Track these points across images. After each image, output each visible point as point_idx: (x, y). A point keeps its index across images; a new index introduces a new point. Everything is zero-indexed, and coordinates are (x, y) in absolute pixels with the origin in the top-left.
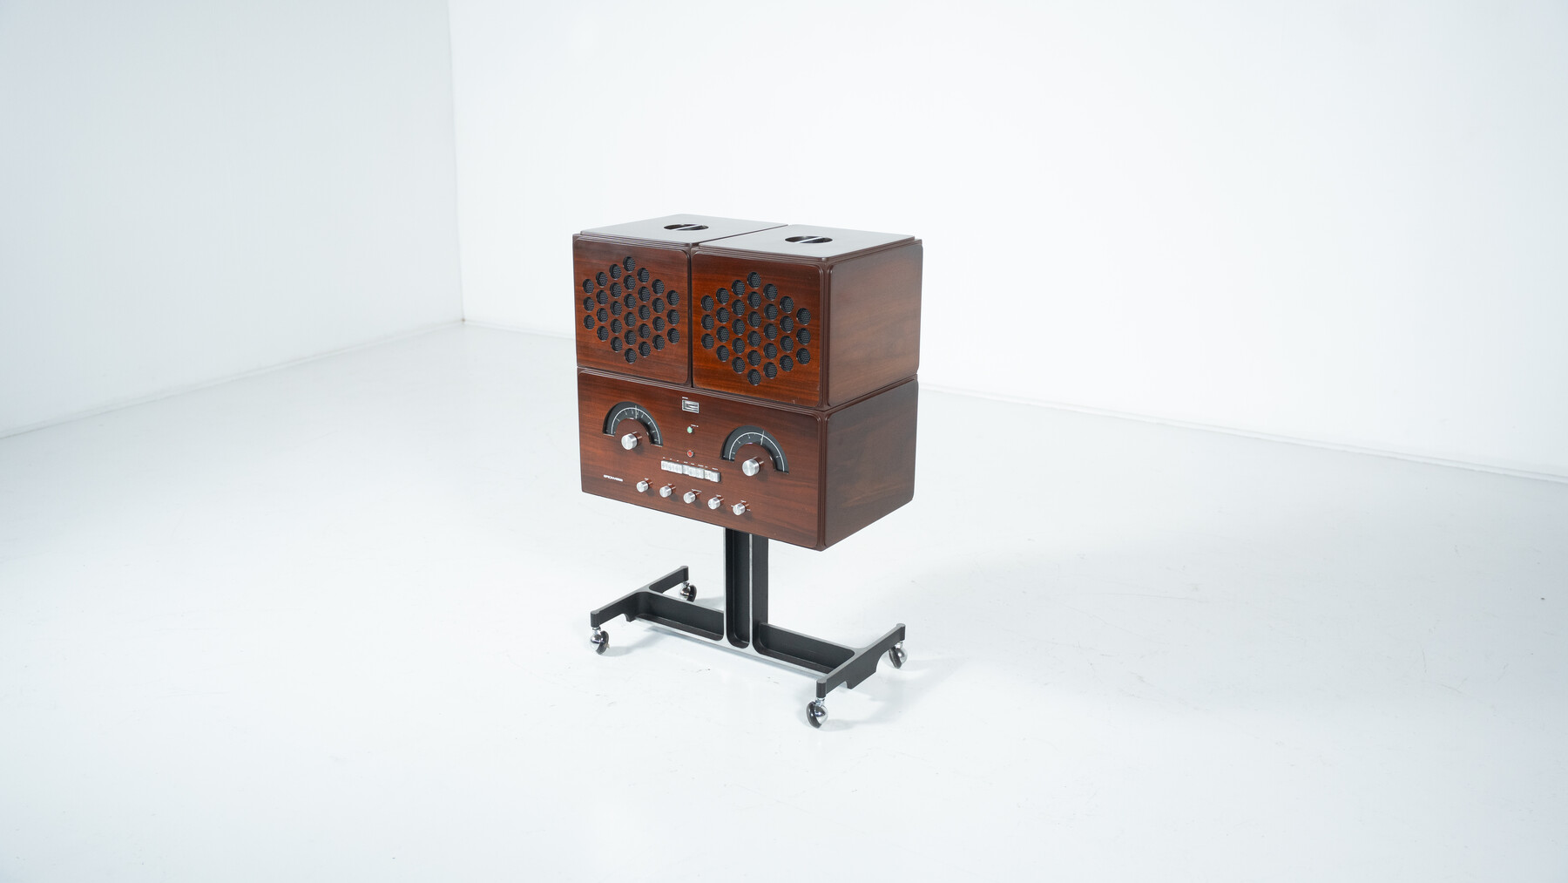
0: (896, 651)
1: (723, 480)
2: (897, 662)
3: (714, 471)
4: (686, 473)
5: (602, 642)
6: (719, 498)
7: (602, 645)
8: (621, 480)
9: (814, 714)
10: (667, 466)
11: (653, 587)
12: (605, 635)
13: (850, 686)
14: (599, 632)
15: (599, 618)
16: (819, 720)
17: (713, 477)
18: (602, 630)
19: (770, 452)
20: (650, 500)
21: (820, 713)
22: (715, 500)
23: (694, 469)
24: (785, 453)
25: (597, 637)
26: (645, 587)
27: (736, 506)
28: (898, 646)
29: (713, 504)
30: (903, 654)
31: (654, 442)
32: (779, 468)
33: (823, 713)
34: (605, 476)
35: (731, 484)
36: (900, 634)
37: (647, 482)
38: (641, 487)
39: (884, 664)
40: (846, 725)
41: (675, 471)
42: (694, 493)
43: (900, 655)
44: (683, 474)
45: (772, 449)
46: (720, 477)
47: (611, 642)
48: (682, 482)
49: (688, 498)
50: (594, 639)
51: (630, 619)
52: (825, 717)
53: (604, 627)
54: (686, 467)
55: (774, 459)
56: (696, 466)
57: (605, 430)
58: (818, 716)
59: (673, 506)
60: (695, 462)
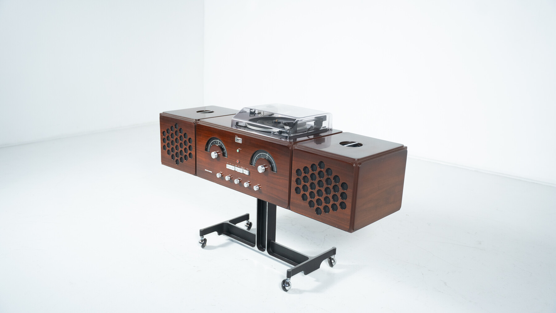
0: (331, 259)
1: (251, 174)
2: (331, 265)
3: (247, 170)
4: (236, 170)
5: (204, 243)
6: (249, 183)
7: (203, 244)
8: (211, 172)
9: (285, 285)
10: (229, 167)
11: (231, 221)
12: (205, 240)
13: (306, 273)
14: (203, 239)
15: (203, 232)
16: (287, 288)
17: (246, 172)
18: (204, 238)
19: (270, 163)
20: (221, 181)
21: (287, 285)
22: (247, 183)
23: (239, 169)
24: (276, 163)
25: (202, 241)
26: (227, 221)
27: (255, 186)
28: (333, 257)
29: (246, 185)
30: (334, 261)
31: (224, 156)
32: (274, 170)
33: (289, 285)
34: (206, 170)
35: (253, 177)
36: (333, 251)
37: (221, 174)
38: (218, 175)
39: (325, 264)
40: (300, 292)
41: (231, 169)
42: (239, 179)
43: (333, 261)
44: (235, 171)
45: (271, 161)
46: (250, 173)
47: (208, 244)
48: (234, 175)
49: (236, 181)
50: (200, 241)
51: (219, 234)
52: (290, 287)
53: (205, 236)
54: (236, 167)
55: (271, 166)
56: (240, 167)
57: (206, 150)
58: (287, 286)
59: (230, 185)
60: (239, 165)
